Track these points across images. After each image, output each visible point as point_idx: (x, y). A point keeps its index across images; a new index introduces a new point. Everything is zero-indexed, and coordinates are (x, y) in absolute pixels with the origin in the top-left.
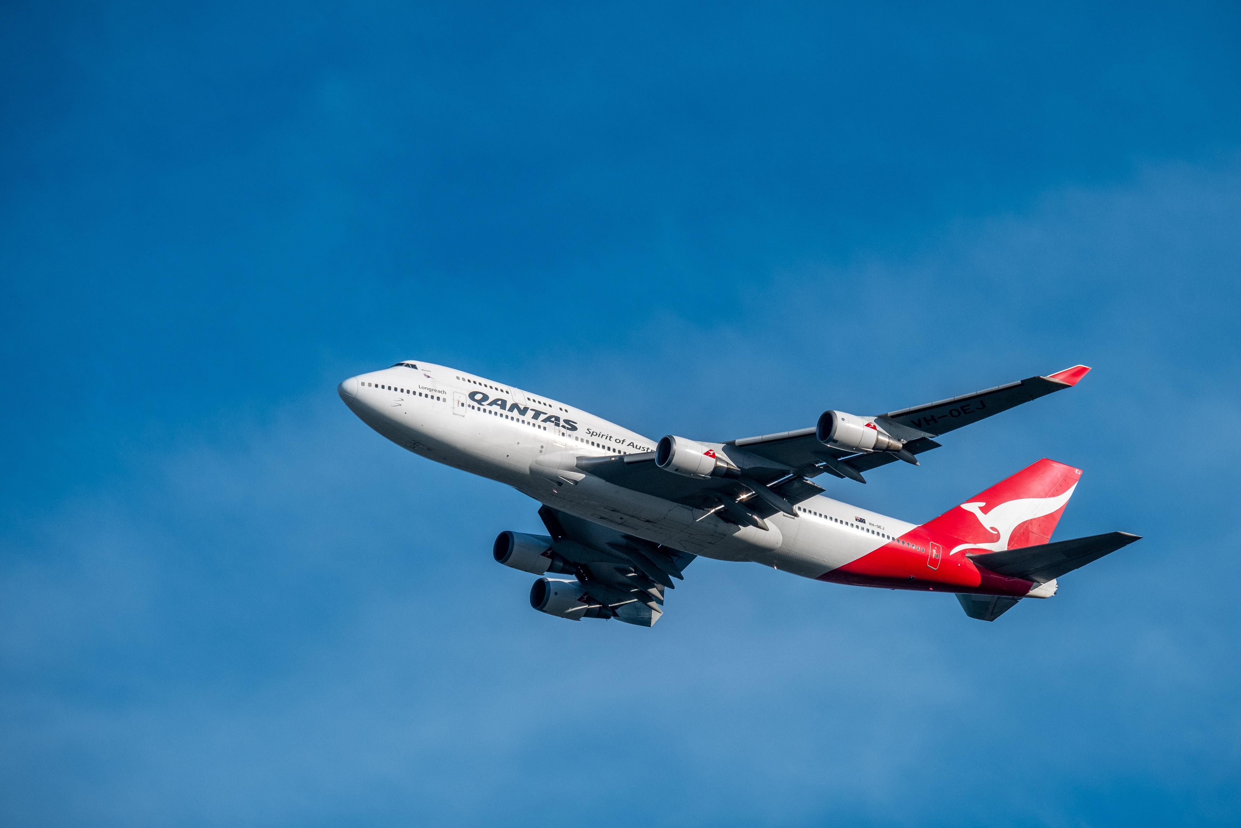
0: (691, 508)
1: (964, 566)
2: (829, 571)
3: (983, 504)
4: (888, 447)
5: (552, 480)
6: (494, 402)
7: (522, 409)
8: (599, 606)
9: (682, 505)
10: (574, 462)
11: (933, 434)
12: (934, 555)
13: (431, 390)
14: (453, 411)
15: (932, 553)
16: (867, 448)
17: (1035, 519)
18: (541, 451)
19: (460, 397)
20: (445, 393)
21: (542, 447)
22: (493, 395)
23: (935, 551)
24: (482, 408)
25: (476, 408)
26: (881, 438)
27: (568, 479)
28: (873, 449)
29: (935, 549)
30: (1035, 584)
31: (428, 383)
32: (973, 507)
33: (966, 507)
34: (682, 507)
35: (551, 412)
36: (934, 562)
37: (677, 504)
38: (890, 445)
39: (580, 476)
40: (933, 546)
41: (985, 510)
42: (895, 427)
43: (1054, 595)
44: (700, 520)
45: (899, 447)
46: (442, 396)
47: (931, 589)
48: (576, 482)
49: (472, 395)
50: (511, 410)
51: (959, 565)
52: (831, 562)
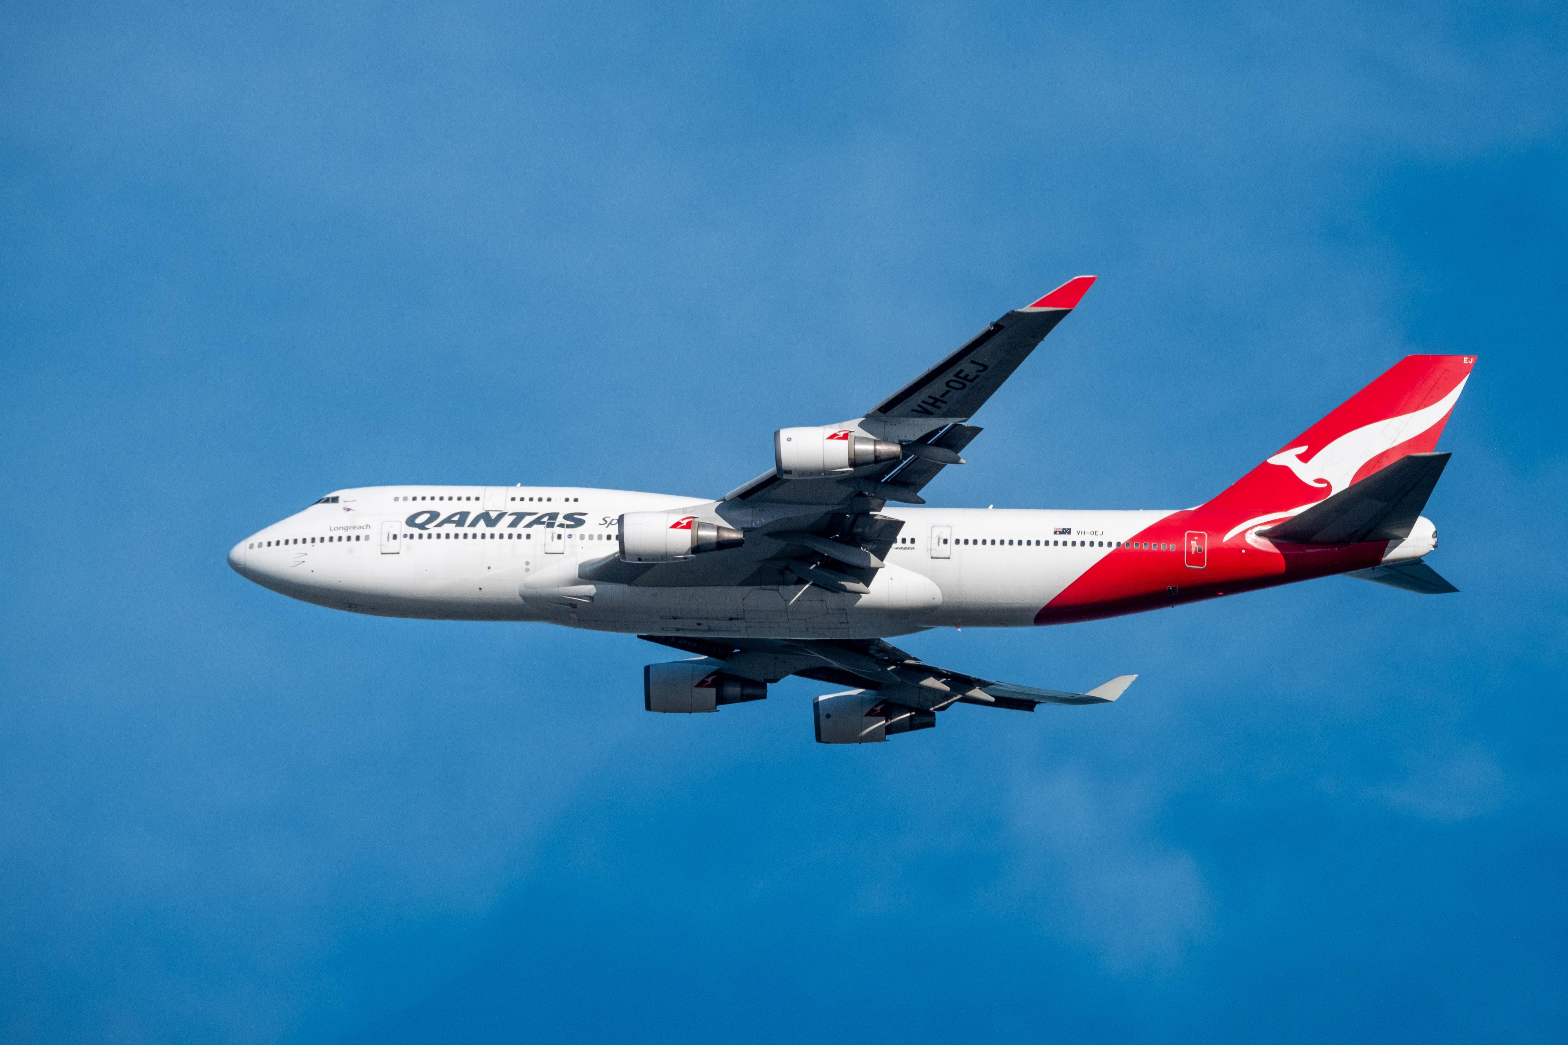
0: (775, 587)
1: (1253, 552)
2: (1038, 611)
3: (1303, 449)
4: (876, 457)
5: (561, 604)
6: (448, 520)
7: (493, 518)
8: (908, 715)
9: (758, 587)
10: (574, 572)
11: (964, 417)
12: (1193, 550)
13: (346, 529)
14: (381, 549)
15: (1190, 547)
16: (840, 468)
17: (1394, 448)
18: (527, 570)
19: (391, 527)
20: (368, 527)
21: (527, 563)
22: (446, 510)
23: (1195, 542)
24: (425, 533)
25: (416, 536)
26: (860, 447)
27: (580, 597)
28: (851, 465)
29: (1195, 540)
30: (1391, 542)
31: (345, 519)
32: (1288, 459)
33: (1275, 460)
34: (761, 589)
35: (543, 508)
36: (1197, 558)
37: (751, 588)
38: (878, 454)
39: (590, 589)
40: (1191, 537)
41: (1304, 458)
42: (893, 424)
43: (1433, 549)
44: (796, 600)
45: (894, 453)
46: (362, 533)
47: (1219, 594)
48: (591, 598)
49: (411, 521)
50: (473, 524)
51: (1243, 551)
52: (1029, 601)
